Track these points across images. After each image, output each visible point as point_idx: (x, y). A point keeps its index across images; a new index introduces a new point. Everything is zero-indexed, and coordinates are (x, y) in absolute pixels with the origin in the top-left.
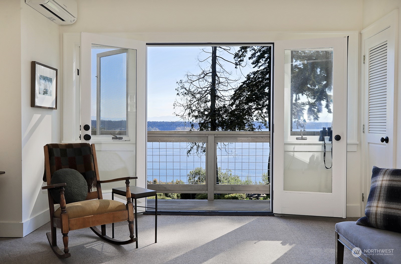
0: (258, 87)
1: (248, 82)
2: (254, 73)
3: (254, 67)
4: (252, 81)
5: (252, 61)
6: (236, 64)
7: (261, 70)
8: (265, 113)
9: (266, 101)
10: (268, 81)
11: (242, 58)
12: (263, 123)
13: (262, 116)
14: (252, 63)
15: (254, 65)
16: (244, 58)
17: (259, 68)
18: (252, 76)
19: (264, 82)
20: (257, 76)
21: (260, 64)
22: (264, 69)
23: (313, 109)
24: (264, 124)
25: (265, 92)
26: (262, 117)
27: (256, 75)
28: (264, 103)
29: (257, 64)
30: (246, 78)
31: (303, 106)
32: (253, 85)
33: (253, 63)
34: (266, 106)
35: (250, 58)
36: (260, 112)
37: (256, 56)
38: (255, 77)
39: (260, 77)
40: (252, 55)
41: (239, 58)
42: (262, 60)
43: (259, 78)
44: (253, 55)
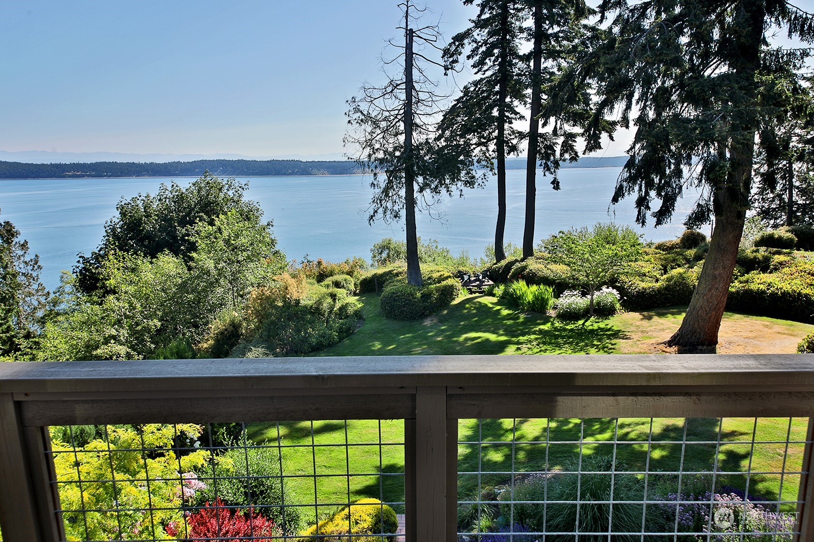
0: (480, 108)
1: (465, 99)
2: (476, 84)
3: (476, 73)
4: (472, 98)
5: (471, 62)
6: (446, 68)
7: (487, 77)
8: (493, 151)
9: (494, 131)
10: (498, 97)
11: (455, 57)
12: (488, 167)
13: (487, 155)
14: (472, 66)
15: (476, 70)
16: (459, 57)
17: (484, 74)
18: (472, 89)
19: (491, 99)
20: (480, 88)
21: (486, 68)
22: (492, 75)
23: (570, 142)
24: (489, 169)
25: (493, 115)
26: (486, 157)
27: (479, 86)
28: (490, 133)
29: (481, 68)
30: (462, 91)
31: (555, 139)
32: (473, 105)
33: (474, 66)
34: (493, 139)
35: (469, 57)
36: (484, 148)
37: (480, 53)
38: (477, 89)
39: (485, 91)
40: (473, 51)
41: (450, 57)
42: (490, 59)
43: (483, 92)
44: (475, 51)
